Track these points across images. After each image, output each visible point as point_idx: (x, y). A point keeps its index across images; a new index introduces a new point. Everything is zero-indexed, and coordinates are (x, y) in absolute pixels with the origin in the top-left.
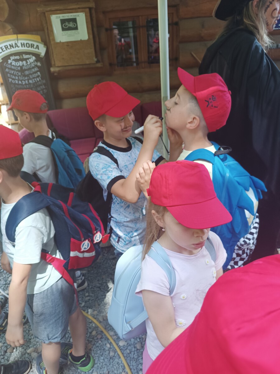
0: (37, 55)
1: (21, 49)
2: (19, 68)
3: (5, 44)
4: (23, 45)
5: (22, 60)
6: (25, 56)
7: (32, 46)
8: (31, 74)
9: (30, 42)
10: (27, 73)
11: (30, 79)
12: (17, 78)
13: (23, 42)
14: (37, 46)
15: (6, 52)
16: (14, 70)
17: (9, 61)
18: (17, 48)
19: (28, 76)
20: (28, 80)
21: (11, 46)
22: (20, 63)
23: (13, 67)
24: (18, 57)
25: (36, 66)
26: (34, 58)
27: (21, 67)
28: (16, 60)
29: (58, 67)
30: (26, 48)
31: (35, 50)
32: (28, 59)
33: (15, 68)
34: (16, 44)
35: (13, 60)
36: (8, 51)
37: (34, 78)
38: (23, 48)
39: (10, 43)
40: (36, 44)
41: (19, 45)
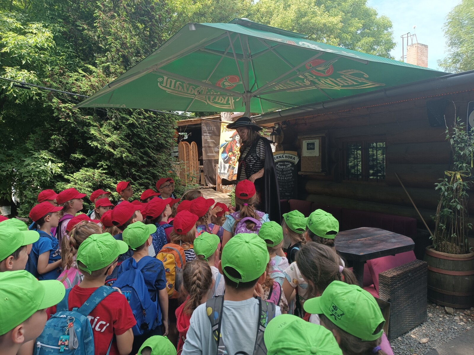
0: (293, 163)
1: (284, 159)
2: (281, 170)
3: (277, 156)
4: (286, 157)
5: (284, 165)
6: (286, 163)
7: (291, 157)
8: (287, 174)
9: (290, 155)
10: (285, 173)
11: (286, 177)
12: (279, 175)
13: (286, 155)
14: (294, 158)
15: (277, 160)
16: (278, 170)
17: (277, 165)
18: (283, 158)
19: (285, 175)
20: (284, 177)
21: (280, 157)
22: (282, 167)
23: (278, 169)
24: (282, 163)
25: (291, 169)
26: (291, 164)
27: (282, 169)
28: (281, 165)
29: (303, 172)
30: (287, 159)
31: (292, 160)
32: (287, 165)
33: (279, 169)
34: (282, 156)
35: (279, 165)
36: (278, 159)
37: (288, 177)
38: (286, 159)
39: (280, 155)
40: (293, 156)
41: (284, 156)
